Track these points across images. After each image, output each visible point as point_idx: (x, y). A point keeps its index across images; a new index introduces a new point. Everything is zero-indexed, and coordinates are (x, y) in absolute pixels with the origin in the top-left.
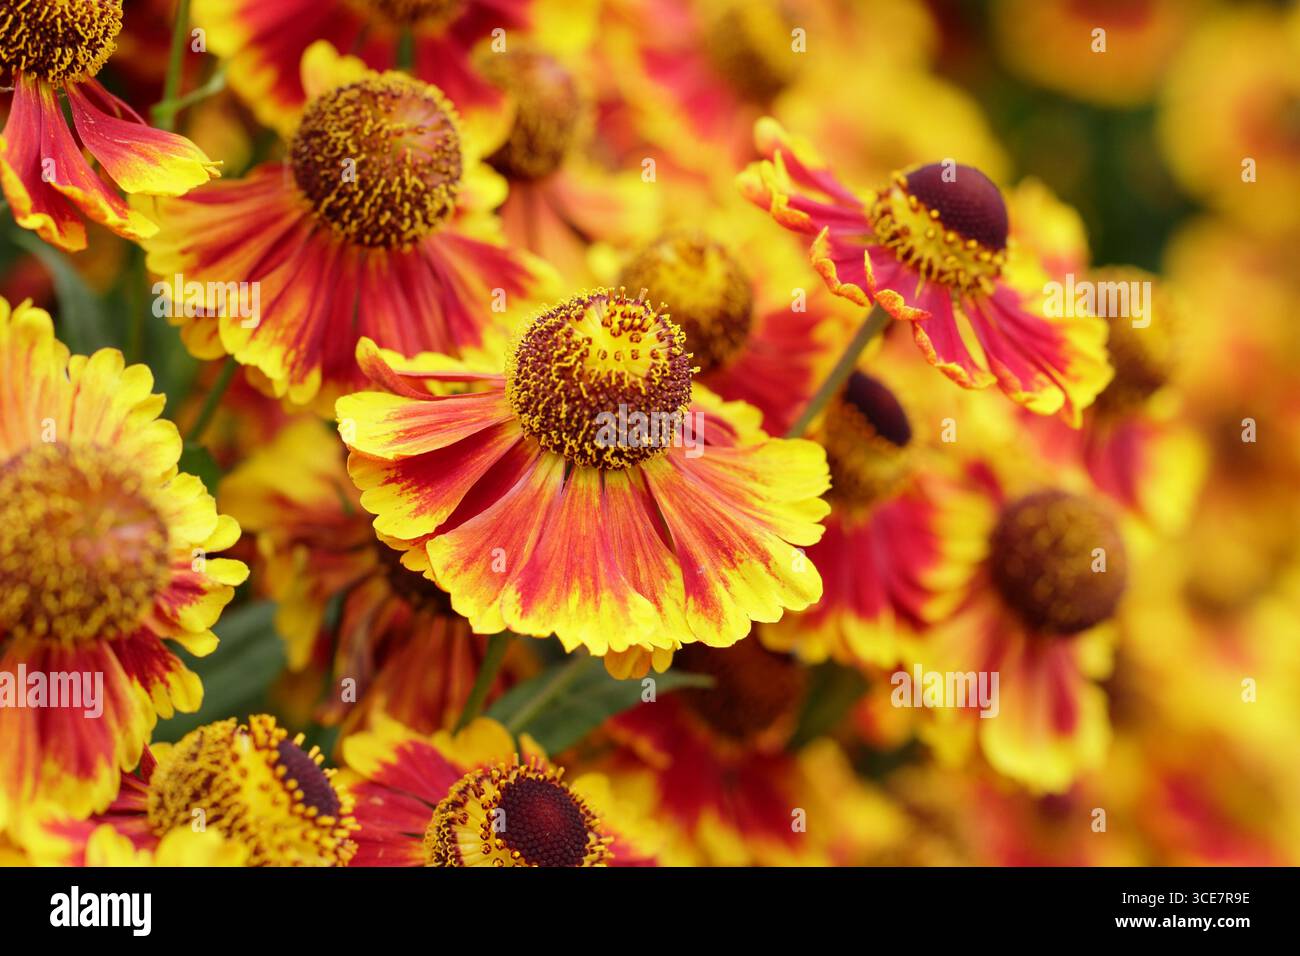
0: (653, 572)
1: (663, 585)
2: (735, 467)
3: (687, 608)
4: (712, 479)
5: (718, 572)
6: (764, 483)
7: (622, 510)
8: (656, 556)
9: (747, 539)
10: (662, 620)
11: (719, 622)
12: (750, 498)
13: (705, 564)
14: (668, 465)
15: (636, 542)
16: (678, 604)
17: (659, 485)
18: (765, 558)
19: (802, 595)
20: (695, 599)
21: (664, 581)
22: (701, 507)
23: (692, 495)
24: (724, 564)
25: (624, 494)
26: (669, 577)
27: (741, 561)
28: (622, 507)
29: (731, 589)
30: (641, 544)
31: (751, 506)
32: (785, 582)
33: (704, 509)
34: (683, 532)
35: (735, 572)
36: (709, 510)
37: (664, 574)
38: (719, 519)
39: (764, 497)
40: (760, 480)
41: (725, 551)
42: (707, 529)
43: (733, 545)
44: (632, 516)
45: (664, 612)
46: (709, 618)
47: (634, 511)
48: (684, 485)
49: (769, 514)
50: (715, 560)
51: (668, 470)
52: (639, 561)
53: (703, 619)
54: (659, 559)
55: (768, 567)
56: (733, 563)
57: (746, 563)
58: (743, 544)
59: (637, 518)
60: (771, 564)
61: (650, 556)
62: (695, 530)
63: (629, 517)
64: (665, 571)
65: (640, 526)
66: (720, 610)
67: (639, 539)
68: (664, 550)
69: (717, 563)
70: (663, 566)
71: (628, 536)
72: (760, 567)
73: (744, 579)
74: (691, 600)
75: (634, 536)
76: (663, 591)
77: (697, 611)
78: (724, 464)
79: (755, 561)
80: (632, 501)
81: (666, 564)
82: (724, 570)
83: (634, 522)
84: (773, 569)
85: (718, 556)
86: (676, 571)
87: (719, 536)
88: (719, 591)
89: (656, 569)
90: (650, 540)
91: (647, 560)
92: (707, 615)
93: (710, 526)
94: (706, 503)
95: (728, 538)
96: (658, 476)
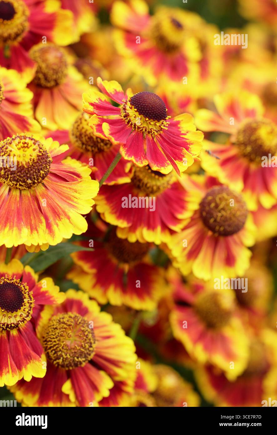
0: (36, 221)
1: (39, 225)
2: (70, 188)
3: (46, 232)
4: (60, 192)
5: (55, 222)
6: (79, 193)
7: (27, 202)
8: (38, 216)
9: (64, 212)
10: (38, 236)
11: (53, 237)
12: (72, 198)
13: (51, 219)
14: (43, 188)
15: (31, 211)
16: (44, 231)
17: (40, 194)
18: (69, 218)
19: (80, 229)
20: (48, 230)
21: (40, 224)
22: (52, 201)
23: (49, 197)
24: (58, 219)
25: (28, 197)
26: (41, 222)
27: (62, 219)
28: (27, 201)
29: (59, 227)
30: (33, 212)
31: (72, 201)
32: (75, 226)
33: (53, 202)
34: (46, 209)
35: (60, 222)
36: (54, 203)
37: (40, 222)
38: (57, 205)
39: (77, 198)
40: (78, 192)
41: (58, 215)
42: (53, 208)
43: (60, 214)
44: (30, 204)
45: (39, 233)
46: (51, 236)
47: (31, 202)
48: (48, 194)
49: (78, 203)
50: (55, 218)
51: (43, 189)
52: (32, 217)
53: (50, 236)
54: (39, 217)
55: (70, 221)
56: (60, 219)
57: (63, 219)
58: (63, 213)
59: (32, 204)
60: (70, 220)
61: (36, 216)
62: (50, 209)
63: (29, 204)
64: (41, 221)
65: (33, 207)
66: (54, 234)
67: (32, 210)
68: (41, 214)
69: (55, 219)
70: (40, 219)
71: (29, 210)
72: (67, 221)
73: (63, 224)
74: (47, 230)
75: (31, 210)
76: (39, 227)
77: (48, 234)
78: (66, 187)
79: (66, 219)
80: (31, 199)
81: (41, 218)
82: (57, 221)
83: (31, 206)
84: (71, 221)
85: (56, 217)
86: (44, 221)
87: (57, 211)
88: (55, 227)
89: (37, 220)
90: (36, 211)
91: (34, 217)
92: (50, 235)
93: (54, 208)
94: (54, 200)
95: (58, 211)
96: (40, 191)
